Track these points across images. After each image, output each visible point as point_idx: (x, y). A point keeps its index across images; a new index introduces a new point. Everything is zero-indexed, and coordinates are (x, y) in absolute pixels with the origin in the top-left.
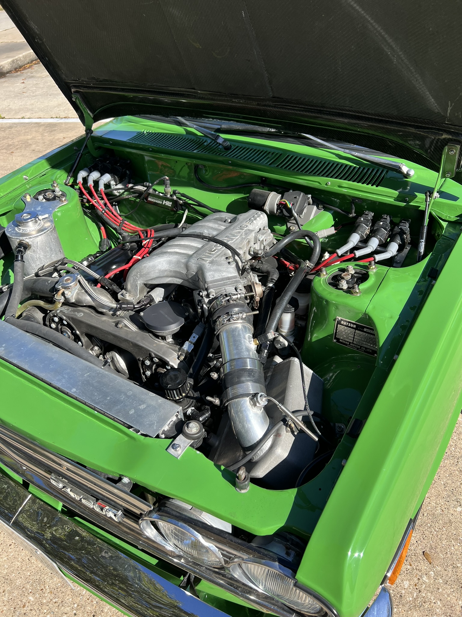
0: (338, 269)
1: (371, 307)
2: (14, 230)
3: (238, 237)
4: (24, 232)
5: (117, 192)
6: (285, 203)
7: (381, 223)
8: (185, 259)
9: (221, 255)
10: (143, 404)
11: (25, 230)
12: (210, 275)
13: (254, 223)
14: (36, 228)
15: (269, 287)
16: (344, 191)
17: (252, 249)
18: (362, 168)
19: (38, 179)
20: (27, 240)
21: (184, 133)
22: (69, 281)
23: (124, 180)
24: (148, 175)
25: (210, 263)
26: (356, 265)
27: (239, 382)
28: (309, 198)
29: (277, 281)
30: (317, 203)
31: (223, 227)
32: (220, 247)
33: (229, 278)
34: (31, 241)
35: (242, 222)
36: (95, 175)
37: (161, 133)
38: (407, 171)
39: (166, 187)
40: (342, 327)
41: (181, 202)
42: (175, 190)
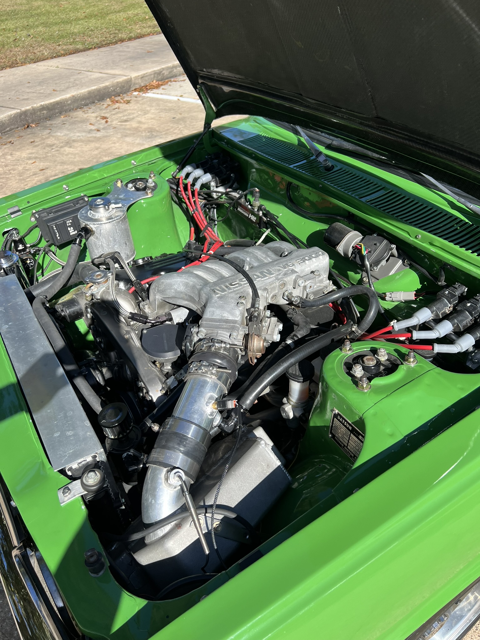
0: (371, 348)
1: (372, 411)
2: (87, 213)
3: (273, 275)
4: (92, 217)
5: (216, 195)
6: (360, 248)
7: (469, 305)
8: (201, 285)
9: (237, 292)
10: (72, 431)
11: (94, 215)
12: (210, 312)
13: (306, 263)
14: (104, 215)
15: (286, 344)
16: (433, 250)
17: (286, 293)
18: (475, 226)
19: (146, 166)
20: (92, 226)
21: (296, 143)
22: (99, 277)
23: (226, 183)
24: (249, 184)
25: (218, 297)
26: (396, 350)
27: (164, 447)
28: (391, 249)
29: (299, 339)
30: (404, 258)
31: (269, 259)
32: (245, 281)
33: (227, 321)
34: (95, 228)
35: (292, 259)
36: (198, 172)
37: (277, 140)
39: (255, 200)
40: (338, 422)
41: (266, 220)
42: (261, 205)
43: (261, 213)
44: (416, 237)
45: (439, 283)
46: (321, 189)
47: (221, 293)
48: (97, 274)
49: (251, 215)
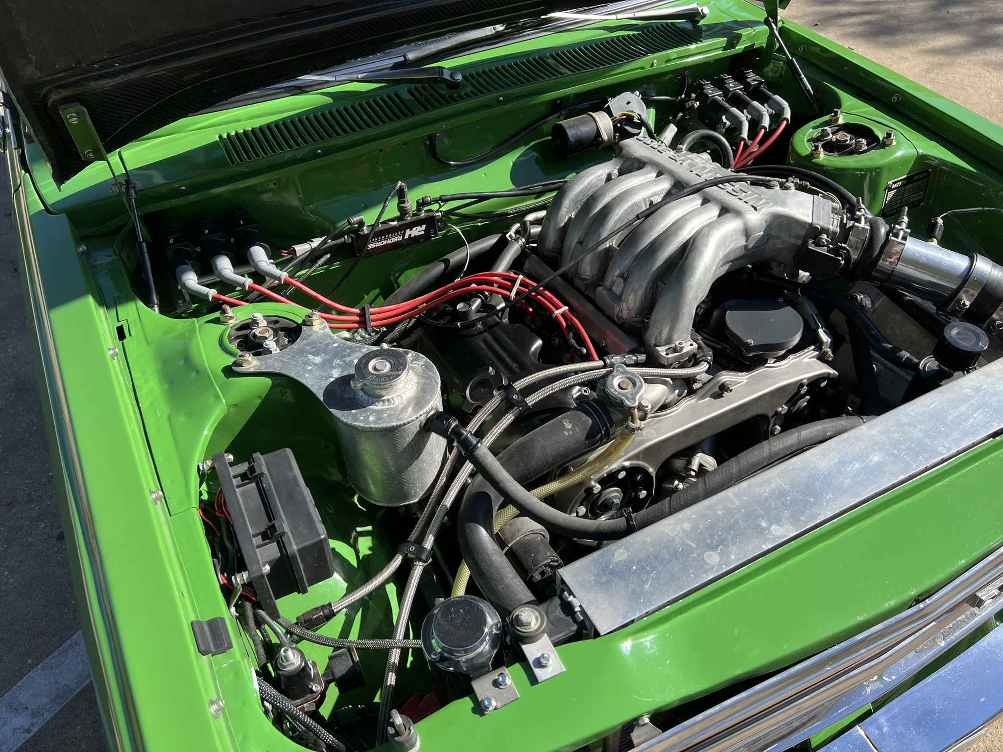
6: (625, 117)
21: (329, 100)
28: (638, 97)
38: (702, 10)
39: (404, 202)
40: (893, 192)
41: (440, 214)
42: (422, 199)
43: (423, 215)
44: (652, 65)
45: (679, 98)
46: (505, 102)
47: (763, 201)
48: (619, 386)
49: (411, 230)
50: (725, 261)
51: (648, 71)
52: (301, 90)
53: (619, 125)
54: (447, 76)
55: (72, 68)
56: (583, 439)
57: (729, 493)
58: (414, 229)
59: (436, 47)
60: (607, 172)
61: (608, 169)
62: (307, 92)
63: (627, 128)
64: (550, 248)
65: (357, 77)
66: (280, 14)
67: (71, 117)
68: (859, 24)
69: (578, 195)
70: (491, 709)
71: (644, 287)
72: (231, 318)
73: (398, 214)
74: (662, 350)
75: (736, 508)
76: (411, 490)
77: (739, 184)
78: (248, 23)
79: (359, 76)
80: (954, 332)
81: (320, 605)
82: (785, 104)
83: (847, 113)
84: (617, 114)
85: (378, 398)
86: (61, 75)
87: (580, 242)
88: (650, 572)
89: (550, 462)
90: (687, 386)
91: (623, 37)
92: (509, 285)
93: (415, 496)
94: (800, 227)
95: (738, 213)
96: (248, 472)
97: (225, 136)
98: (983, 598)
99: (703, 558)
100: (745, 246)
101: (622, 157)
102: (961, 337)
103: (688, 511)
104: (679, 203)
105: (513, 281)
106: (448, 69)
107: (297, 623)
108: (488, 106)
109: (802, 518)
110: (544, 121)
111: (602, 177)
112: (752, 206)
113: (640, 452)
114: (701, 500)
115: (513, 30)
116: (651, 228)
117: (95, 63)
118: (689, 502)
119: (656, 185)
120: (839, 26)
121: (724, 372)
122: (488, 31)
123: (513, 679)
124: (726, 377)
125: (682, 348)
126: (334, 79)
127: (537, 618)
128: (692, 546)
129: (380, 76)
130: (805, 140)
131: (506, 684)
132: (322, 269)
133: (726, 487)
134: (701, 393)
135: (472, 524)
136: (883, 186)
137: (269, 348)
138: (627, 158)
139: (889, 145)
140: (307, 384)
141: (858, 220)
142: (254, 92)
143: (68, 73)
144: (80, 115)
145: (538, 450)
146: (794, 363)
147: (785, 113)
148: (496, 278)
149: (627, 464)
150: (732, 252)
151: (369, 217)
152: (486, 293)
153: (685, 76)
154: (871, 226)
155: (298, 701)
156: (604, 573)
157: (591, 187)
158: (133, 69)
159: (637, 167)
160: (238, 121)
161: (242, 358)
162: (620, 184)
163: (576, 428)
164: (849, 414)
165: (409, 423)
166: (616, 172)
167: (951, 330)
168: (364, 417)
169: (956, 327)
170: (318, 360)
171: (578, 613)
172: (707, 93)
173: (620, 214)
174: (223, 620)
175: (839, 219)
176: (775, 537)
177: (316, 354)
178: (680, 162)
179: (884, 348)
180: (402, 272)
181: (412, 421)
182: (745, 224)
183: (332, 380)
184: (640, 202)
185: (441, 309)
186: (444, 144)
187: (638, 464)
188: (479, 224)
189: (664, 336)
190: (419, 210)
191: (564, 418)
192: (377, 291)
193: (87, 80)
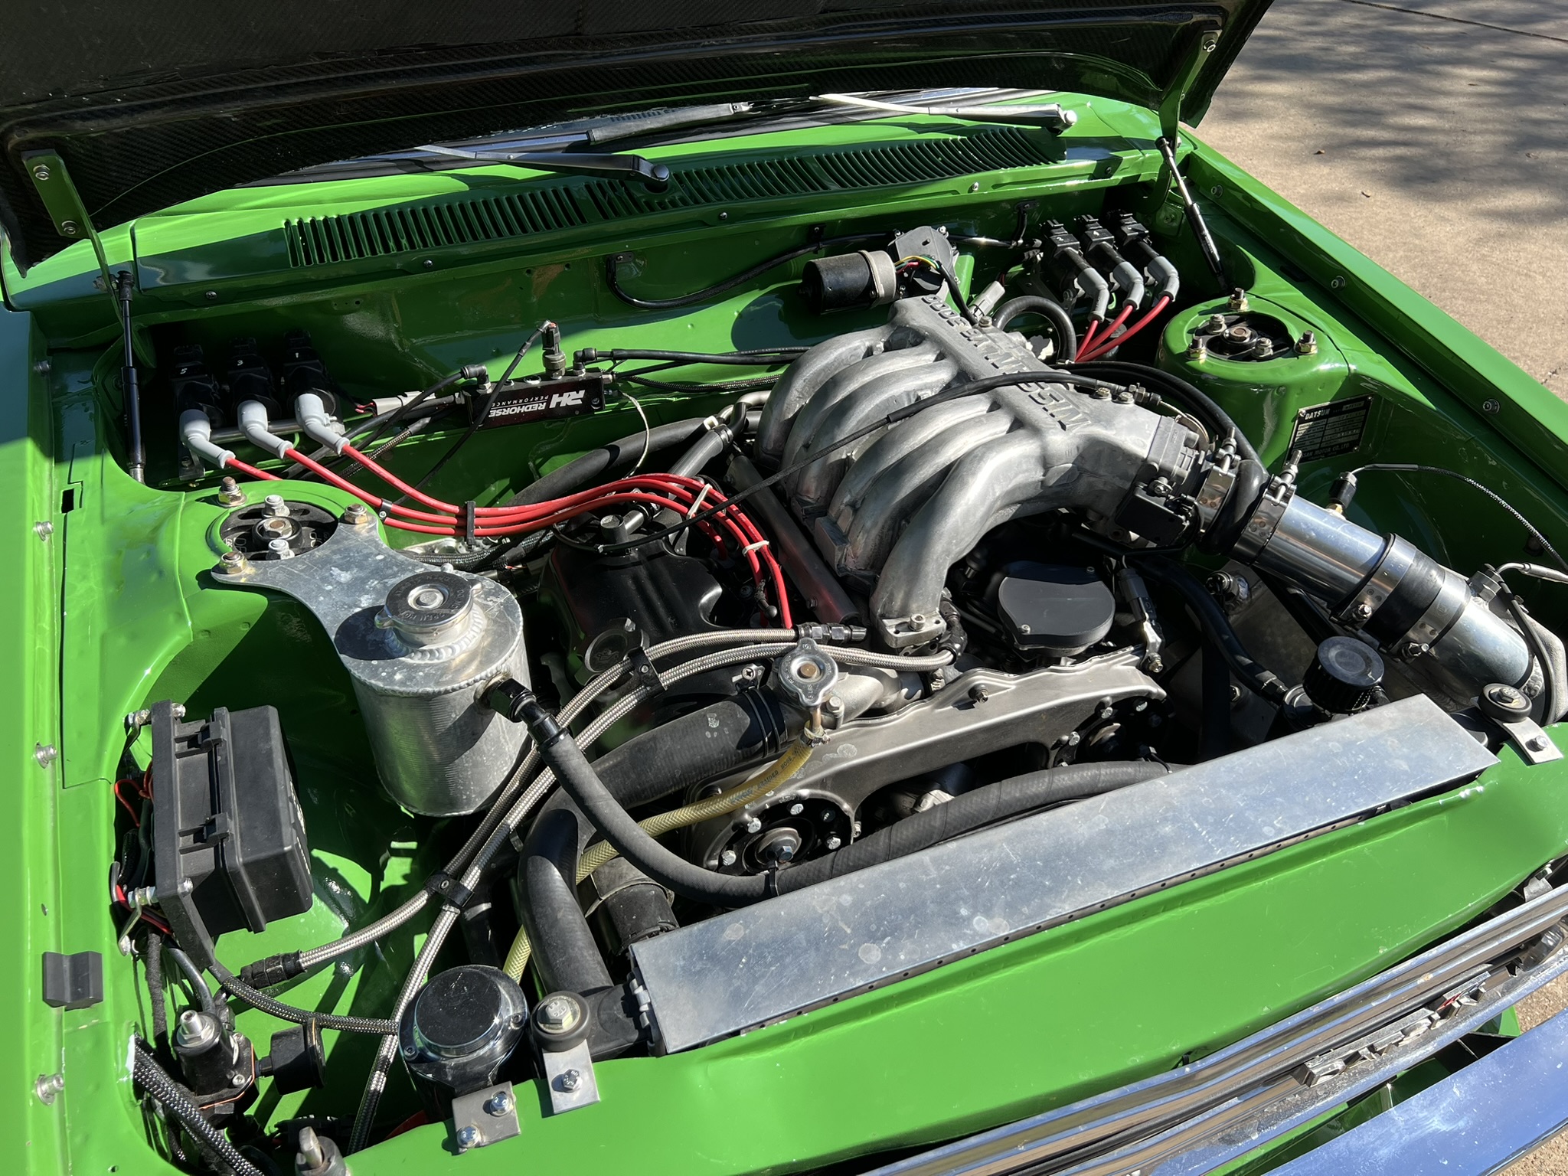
6: (916, 264)
7: (1095, 234)
21: (464, 187)
22: (814, 672)
25: (1096, 421)
28: (944, 235)
33: (1164, 429)
38: (1065, 115)
39: (553, 353)
40: (1306, 426)
41: (610, 376)
42: (583, 351)
43: (583, 374)
44: (971, 190)
45: (1014, 244)
46: (730, 220)
47: (1080, 415)
48: (799, 673)
49: (561, 395)
50: (1006, 501)
51: (964, 197)
52: (423, 166)
53: (906, 275)
54: (645, 170)
55: (48, 99)
56: (734, 746)
57: (925, 856)
58: (566, 395)
59: (638, 126)
60: (868, 344)
61: (869, 340)
62: (432, 171)
63: (919, 281)
64: (769, 448)
65: (509, 158)
66: (381, 52)
67: (39, 170)
68: (1386, 160)
69: (818, 374)
70: (469, 1145)
71: (880, 525)
72: (235, 498)
73: (543, 370)
74: (890, 626)
75: (931, 880)
76: (461, 794)
77: (1052, 387)
78: (329, 60)
79: (512, 157)
80: (1333, 653)
81: (282, 952)
82: (1173, 272)
83: (1257, 297)
84: (905, 258)
85: (415, 646)
86: (30, 107)
87: (806, 446)
88: (771, 964)
89: (677, 776)
90: (923, 683)
91: (937, 142)
92: (688, 498)
93: (468, 804)
94: (1129, 463)
95: (1036, 431)
96: (200, 736)
97: (295, 222)
98: (1315, 1071)
99: (857, 953)
100: (1042, 482)
101: (893, 324)
102: (1342, 660)
103: (854, 877)
104: (955, 404)
105: (696, 492)
106: (651, 161)
107: (239, 977)
108: (703, 224)
109: (1025, 910)
110: (790, 255)
111: (859, 351)
112: (1060, 422)
113: (827, 778)
114: (880, 863)
115: (764, 113)
116: (905, 437)
117: (84, 95)
118: (861, 862)
119: (930, 372)
120: (1352, 158)
121: (979, 670)
122: (725, 110)
123: (518, 1105)
124: (982, 677)
125: (920, 626)
126: (472, 156)
127: (574, 1015)
128: (845, 932)
129: (543, 160)
130: (1186, 329)
131: (503, 1110)
132: (415, 440)
133: (922, 847)
134: (939, 698)
135: (539, 858)
136: (1291, 415)
137: (276, 551)
138: (900, 327)
139: (1305, 353)
140: (317, 613)
141: (1219, 462)
142: (341, 162)
143: (41, 105)
144: (53, 169)
145: (662, 757)
146: (1098, 669)
147: (1170, 284)
148: (674, 485)
149: (805, 793)
150: (1019, 488)
151: (495, 371)
152: (653, 505)
153: (1024, 212)
154: (1238, 475)
155: (207, 1097)
156: (701, 958)
157: (839, 364)
158: (143, 108)
159: (912, 341)
160: (320, 202)
161: (227, 561)
162: (877, 366)
163: (725, 729)
164: (1149, 757)
165: (454, 690)
166: (881, 345)
167: (1330, 648)
168: (388, 673)
169: (1339, 643)
170: (345, 577)
171: (645, 1014)
172: (1056, 242)
173: (866, 411)
174: (98, 957)
175: (1194, 457)
176: (976, 933)
177: (344, 568)
178: (975, 343)
179: (1239, 663)
180: (547, 457)
181: (460, 688)
182: (1044, 448)
183: (358, 610)
184: (900, 396)
185: (585, 520)
186: (629, 272)
187: (822, 795)
188: (674, 399)
189: (897, 604)
190: (577, 367)
191: (711, 711)
192: (506, 482)
193: (70, 117)
